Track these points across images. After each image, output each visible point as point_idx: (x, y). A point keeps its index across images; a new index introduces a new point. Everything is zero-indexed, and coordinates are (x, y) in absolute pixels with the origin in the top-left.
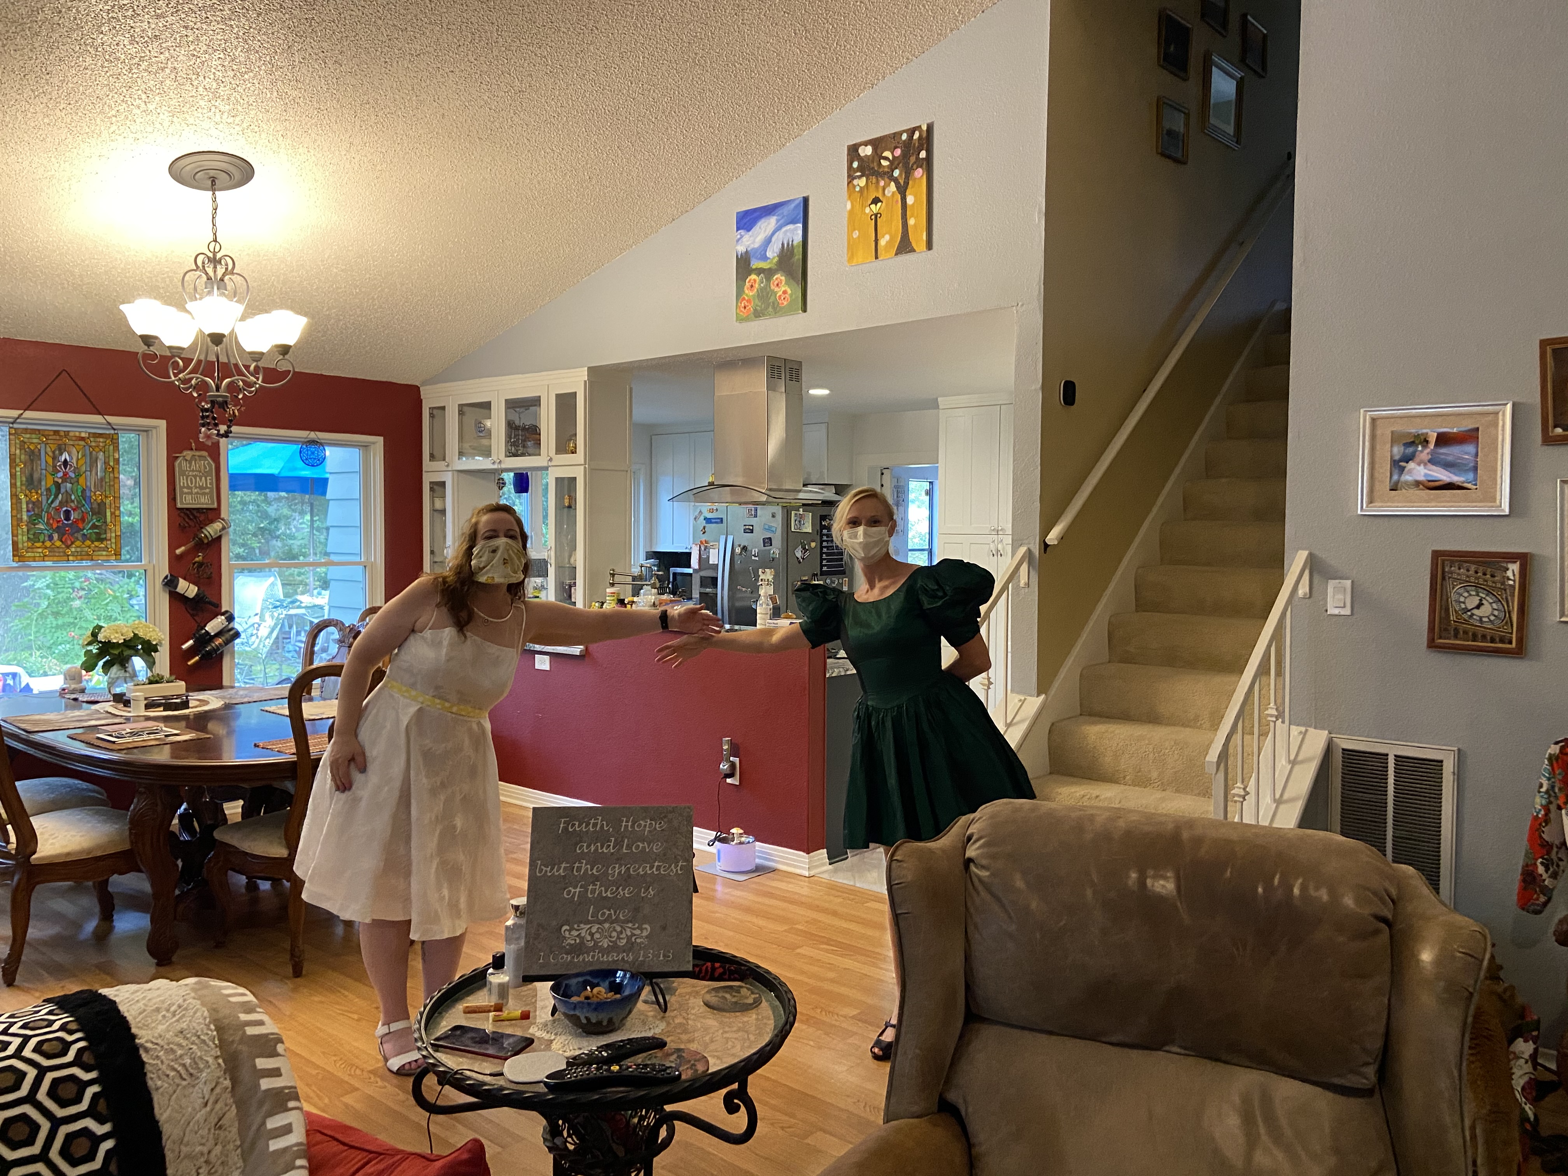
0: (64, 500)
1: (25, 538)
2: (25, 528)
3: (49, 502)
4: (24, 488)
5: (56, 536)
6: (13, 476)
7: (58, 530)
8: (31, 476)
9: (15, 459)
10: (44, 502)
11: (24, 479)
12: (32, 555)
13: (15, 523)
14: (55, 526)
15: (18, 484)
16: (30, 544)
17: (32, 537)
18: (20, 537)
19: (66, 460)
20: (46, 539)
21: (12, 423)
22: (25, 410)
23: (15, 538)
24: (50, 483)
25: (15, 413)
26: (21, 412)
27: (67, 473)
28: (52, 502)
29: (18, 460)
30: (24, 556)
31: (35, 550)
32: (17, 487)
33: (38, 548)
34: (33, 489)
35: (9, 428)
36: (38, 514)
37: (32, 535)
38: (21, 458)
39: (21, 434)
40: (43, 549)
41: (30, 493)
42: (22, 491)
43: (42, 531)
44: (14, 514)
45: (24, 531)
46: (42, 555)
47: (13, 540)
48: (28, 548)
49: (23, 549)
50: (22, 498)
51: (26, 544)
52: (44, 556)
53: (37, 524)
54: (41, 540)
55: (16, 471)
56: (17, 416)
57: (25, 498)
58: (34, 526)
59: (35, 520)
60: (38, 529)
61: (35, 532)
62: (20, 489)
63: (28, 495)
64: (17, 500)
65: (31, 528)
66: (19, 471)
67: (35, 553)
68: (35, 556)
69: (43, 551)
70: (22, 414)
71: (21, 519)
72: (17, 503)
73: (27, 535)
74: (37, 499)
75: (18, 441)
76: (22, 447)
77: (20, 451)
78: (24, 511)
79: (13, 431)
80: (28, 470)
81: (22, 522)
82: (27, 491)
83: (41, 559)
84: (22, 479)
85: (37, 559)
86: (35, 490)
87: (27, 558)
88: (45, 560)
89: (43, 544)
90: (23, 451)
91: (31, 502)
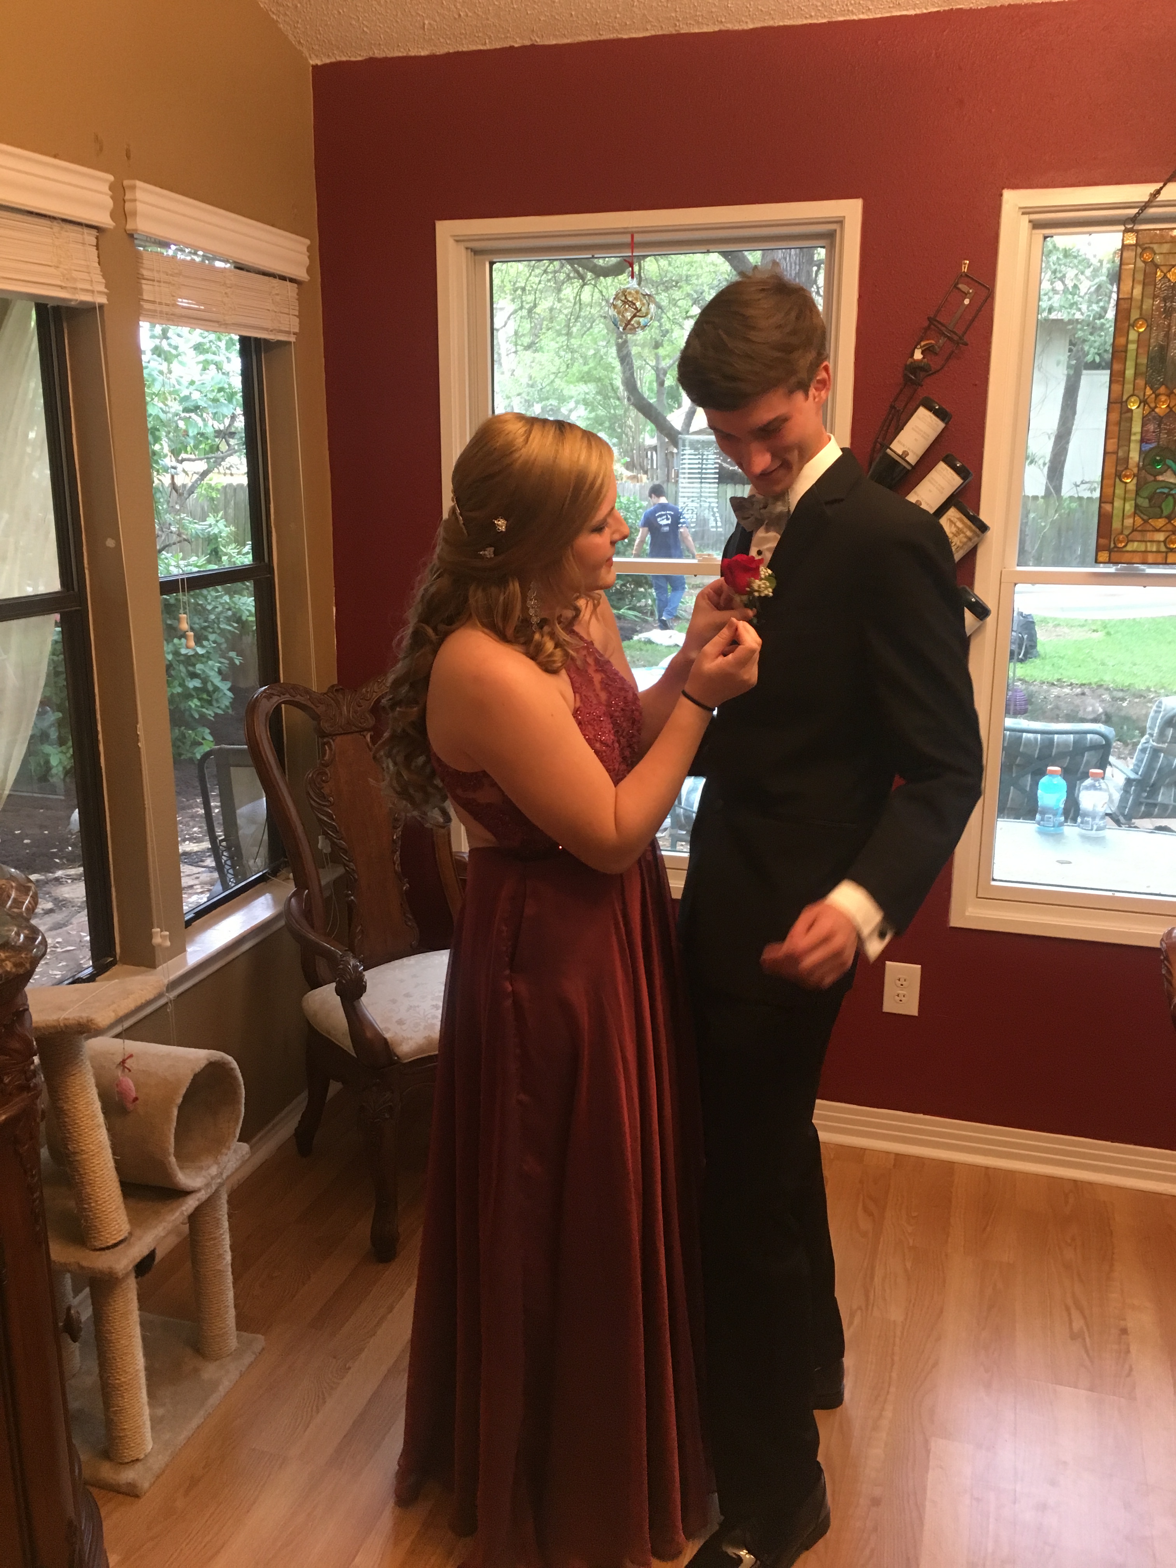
1: (1129, 507)
2: (1132, 484)
4: (1141, 382)
8: (1163, 349)
9: (1129, 311)
11: (1144, 360)
12: (1142, 547)
13: (1111, 470)
15: (1130, 373)
16: (1139, 521)
17: (1145, 503)
18: (1118, 503)
21: (1134, 220)
22: (1170, 179)
23: (1108, 507)
25: (1139, 192)
26: (1158, 186)
29: (1134, 315)
30: (1120, 550)
31: (1149, 536)
32: (1126, 380)
33: (1159, 530)
34: (1162, 384)
35: (1126, 231)
36: (1167, 448)
37: (1147, 501)
38: (1144, 307)
39: (1151, 246)
40: (1167, 534)
41: (1153, 396)
42: (1136, 392)
43: (1171, 489)
44: (1109, 449)
45: (1130, 490)
46: (1163, 549)
47: (1102, 510)
48: (1134, 530)
49: (1122, 533)
50: (1134, 408)
51: (1129, 522)
52: (1167, 553)
53: (1161, 473)
54: (1165, 513)
55: (1127, 342)
56: (1146, 199)
57: (1140, 410)
58: (1152, 478)
59: (1159, 462)
60: (1163, 484)
61: (1155, 493)
62: (1132, 386)
63: (1149, 400)
64: (1121, 414)
65: (1146, 483)
66: (1133, 342)
67: (1149, 544)
68: (1149, 549)
69: (1166, 539)
70: (1158, 192)
71: (1127, 459)
72: (1120, 421)
73: (1135, 500)
74: (1168, 410)
75: (1143, 265)
76: (1148, 280)
77: (1143, 289)
78: (1136, 441)
79: (1131, 239)
80: (1157, 337)
81: (1127, 468)
82: (1149, 391)
83: (1160, 558)
84: (1139, 361)
85: (1150, 558)
86: (1167, 387)
87: (1127, 555)
88: (1169, 561)
89: (1170, 522)
90: (1150, 290)
91: (1154, 418)
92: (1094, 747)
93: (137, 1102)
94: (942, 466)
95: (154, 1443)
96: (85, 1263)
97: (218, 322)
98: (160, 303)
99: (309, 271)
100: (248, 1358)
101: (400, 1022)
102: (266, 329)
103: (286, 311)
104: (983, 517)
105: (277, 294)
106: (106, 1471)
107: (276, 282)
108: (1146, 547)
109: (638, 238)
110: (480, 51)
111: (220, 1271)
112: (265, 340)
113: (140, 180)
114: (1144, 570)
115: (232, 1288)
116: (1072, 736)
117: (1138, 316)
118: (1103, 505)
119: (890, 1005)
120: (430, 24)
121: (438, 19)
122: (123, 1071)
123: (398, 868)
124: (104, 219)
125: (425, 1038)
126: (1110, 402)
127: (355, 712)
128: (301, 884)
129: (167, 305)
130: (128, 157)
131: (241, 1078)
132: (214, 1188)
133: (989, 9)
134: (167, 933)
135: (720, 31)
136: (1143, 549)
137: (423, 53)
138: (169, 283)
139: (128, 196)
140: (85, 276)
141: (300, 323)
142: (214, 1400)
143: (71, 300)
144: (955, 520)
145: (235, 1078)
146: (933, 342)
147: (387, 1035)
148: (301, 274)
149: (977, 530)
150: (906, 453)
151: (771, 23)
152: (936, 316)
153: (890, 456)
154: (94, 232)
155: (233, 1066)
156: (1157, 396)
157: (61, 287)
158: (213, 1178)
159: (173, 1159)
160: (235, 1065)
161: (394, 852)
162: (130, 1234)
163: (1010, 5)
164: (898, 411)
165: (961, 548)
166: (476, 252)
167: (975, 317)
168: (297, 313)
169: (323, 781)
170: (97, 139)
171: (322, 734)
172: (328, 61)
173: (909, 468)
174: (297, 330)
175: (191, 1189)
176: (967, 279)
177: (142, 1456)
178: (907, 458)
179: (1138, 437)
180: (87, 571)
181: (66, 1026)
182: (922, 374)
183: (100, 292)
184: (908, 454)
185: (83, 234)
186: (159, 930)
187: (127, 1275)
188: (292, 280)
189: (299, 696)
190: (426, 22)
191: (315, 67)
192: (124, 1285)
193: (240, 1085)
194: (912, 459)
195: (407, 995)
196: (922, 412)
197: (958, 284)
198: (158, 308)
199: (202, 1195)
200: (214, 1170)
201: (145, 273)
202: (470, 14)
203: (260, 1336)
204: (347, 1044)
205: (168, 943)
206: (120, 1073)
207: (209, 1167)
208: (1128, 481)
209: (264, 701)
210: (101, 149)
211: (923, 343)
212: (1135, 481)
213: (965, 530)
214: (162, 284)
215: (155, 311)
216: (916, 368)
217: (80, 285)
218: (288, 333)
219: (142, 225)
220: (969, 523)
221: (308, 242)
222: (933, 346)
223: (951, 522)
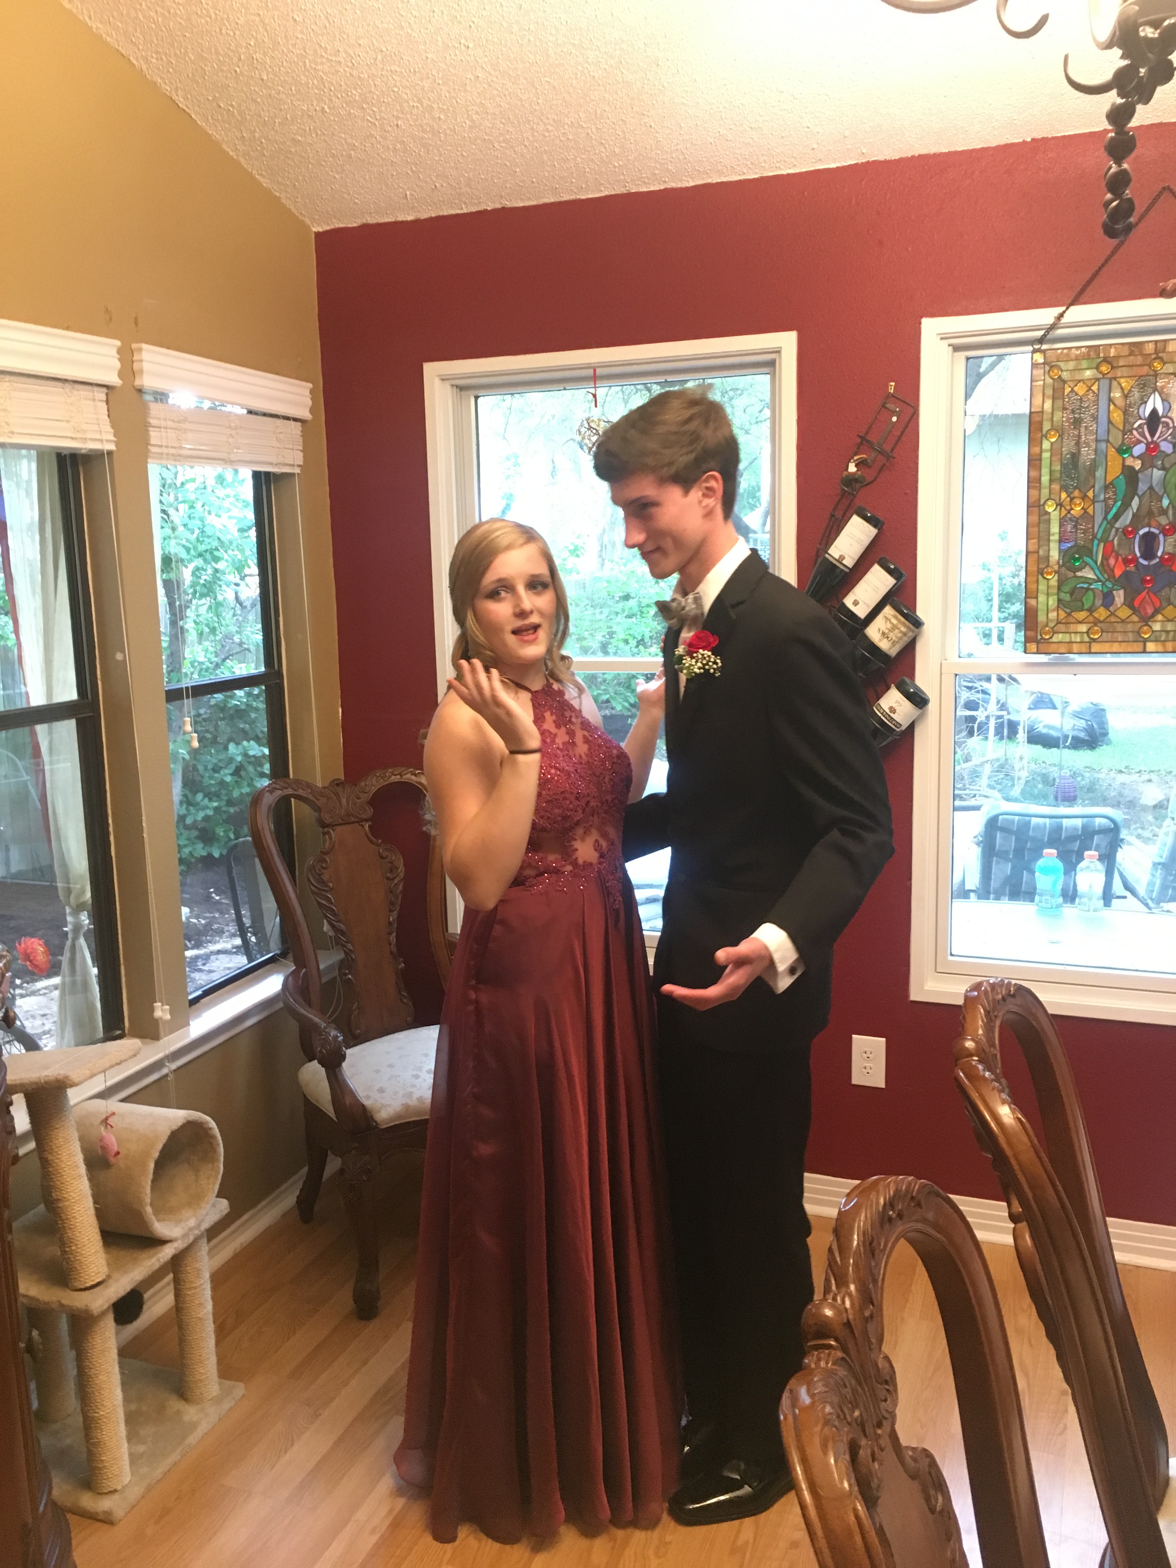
0: (1144, 510)
1: (1053, 602)
2: (1053, 580)
3: (1110, 516)
4: (1056, 487)
5: (1119, 596)
6: (1034, 462)
7: (1125, 582)
8: (1075, 456)
9: (1041, 423)
10: (1098, 519)
11: (1057, 467)
12: (1067, 638)
13: (1033, 568)
14: (1118, 573)
15: (1045, 479)
16: (1062, 614)
17: (1067, 597)
18: (1042, 598)
19: (1154, 412)
20: (1098, 602)
21: (1041, 341)
22: (1073, 303)
23: (1033, 602)
24: (1114, 471)
25: (1045, 316)
26: (1064, 308)
27: (1157, 446)
28: (1117, 517)
29: (1046, 426)
30: (1047, 642)
31: (1072, 627)
32: (1043, 486)
33: (1080, 622)
34: (1075, 488)
35: (1035, 351)
36: (1084, 546)
37: (1068, 595)
38: (1055, 419)
39: (1058, 363)
40: (1090, 625)
41: (1068, 499)
42: (1052, 496)
43: (1091, 584)
44: (1031, 549)
45: (1053, 586)
46: (1086, 639)
47: (1028, 606)
48: (1059, 623)
49: (1047, 625)
50: (1050, 510)
51: (1053, 615)
52: (1090, 643)
53: (1080, 569)
54: (1086, 607)
55: (1041, 452)
56: (1051, 321)
57: (1057, 513)
58: (1072, 574)
59: (1077, 560)
60: (1082, 580)
61: (1075, 588)
62: (1047, 491)
63: (1064, 503)
64: (1039, 517)
65: (1067, 579)
66: (1046, 451)
67: (1073, 635)
68: (1073, 640)
69: (1089, 630)
70: (1061, 315)
71: (1048, 557)
72: (1039, 523)
73: (1058, 594)
74: (1083, 512)
75: (1051, 381)
76: (1057, 393)
77: (1053, 402)
78: (1054, 541)
79: (1039, 358)
80: (1068, 446)
81: (1048, 566)
82: (1064, 495)
83: (1084, 648)
84: (1053, 468)
85: (1075, 647)
86: (1080, 491)
87: (1053, 646)
88: (1093, 650)
89: (1091, 614)
90: (1059, 403)
91: (1070, 519)
92: (1102, 831)
93: (119, 1156)
94: (876, 568)
95: (132, 1474)
96: (64, 1302)
97: (223, 460)
98: (167, 447)
99: (311, 411)
100: (227, 1405)
101: (381, 1090)
102: (271, 464)
103: (291, 446)
104: (920, 613)
105: (281, 433)
106: (87, 1501)
107: (279, 422)
108: (1071, 637)
109: (599, 371)
110: (457, 215)
111: (200, 1319)
112: (274, 474)
113: (146, 343)
114: (1073, 659)
115: (213, 1336)
116: (1080, 820)
117: (1049, 428)
118: (1028, 600)
119: (857, 1078)
120: (411, 194)
121: (417, 190)
122: (106, 1127)
123: (394, 949)
124: (113, 379)
125: (403, 1105)
126: (1028, 507)
127: (355, 804)
128: (300, 962)
129: (172, 447)
130: (136, 323)
131: (220, 1138)
132: (191, 1238)
133: (901, 160)
134: (167, 1007)
135: (665, 189)
136: (1068, 640)
137: (410, 218)
138: (176, 429)
139: (135, 358)
140: (96, 427)
141: (304, 457)
142: (193, 1439)
143: (81, 449)
144: (890, 617)
145: (214, 1137)
146: (864, 456)
147: (367, 1103)
148: (306, 414)
149: (911, 626)
150: (842, 557)
151: (709, 181)
152: (867, 433)
153: (827, 559)
154: (105, 390)
155: (211, 1126)
156: (1072, 499)
157: (72, 438)
158: (191, 1229)
159: (149, 1209)
160: (213, 1124)
161: (390, 934)
162: (109, 1277)
163: (920, 156)
164: (837, 519)
165: (897, 642)
166: (461, 388)
167: (903, 432)
168: (301, 448)
169: (323, 868)
170: (107, 311)
171: (324, 825)
172: (328, 228)
173: (847, 570)
174: (301, 463)
175: (168, 1239)
176: (892, 399)
177: (119, 1487)
178: (844, 562)
179: (1056, 537)
180: (99, 682)
181: (46, 1082)
182: (858, 486)
183: (108, 441)
184: (844, 558)
185: (93, 392)
186: (159, 1004)
187: (104, 1313)
188: (295, 420)
189: (301, 790)
190: (408, 193)
191: (318, 235)
192: (102, 1324)
193: (218, 1145)
194: (849, 562)
195: (391, 1066)
196: (856, 520)
197: (885, 403)
198: (165, 450)
199: (179, 1245)
200: (192, 1222)
201: (153, 422)
202: (444, 185)
203: (242, 1385)
204: (330, 1110)
205: (168, 1017)
206: (103, 1129)
207: (188, 1220)
208: (1049, 577)
209: (267, 794)
210: (111, 319)
211: (856, 458)
212: (1056, 578)
213: (899, 626)
214: (169, 430)
215: (162, 454)
216: (851, 481)
217: (89, 436)
218: (293, 465)
219: (148, 381)
220: (903, 619)
221: (310, 385)
222: (866, 460)
223: (886, 618)
